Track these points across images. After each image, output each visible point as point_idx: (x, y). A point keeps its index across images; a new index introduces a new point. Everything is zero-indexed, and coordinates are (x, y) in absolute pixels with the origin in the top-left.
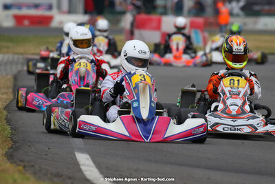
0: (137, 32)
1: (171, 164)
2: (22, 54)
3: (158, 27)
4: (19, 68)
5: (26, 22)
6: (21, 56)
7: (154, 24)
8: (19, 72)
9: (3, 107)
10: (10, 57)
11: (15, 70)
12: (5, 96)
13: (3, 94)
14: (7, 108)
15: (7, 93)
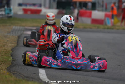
0: (80, 18)
2: (24, 26)
3: (90, 16)
4: (22, 32)
5: (29, 12)
8: (21, 34)
9: (11, 49)
10: (19, 27)
11: (19, 33)
12: (13, 45)
13: (12, 43)
14: (12, 50)
15: (14, 43)
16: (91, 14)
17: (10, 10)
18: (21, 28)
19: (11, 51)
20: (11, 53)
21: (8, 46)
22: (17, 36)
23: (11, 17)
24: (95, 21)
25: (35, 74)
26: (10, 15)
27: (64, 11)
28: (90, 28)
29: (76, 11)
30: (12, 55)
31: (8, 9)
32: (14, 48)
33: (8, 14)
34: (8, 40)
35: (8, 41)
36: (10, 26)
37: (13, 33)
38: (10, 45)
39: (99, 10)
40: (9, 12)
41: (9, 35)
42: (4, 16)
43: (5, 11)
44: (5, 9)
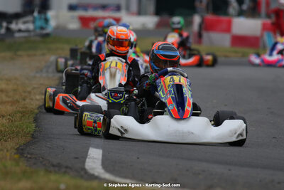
0: (205, 35)
3: (228, 29)
7: (224, 26)
9: (37, 106)
16: (229, 24)
17: (46, 20)
19: (36, 111)
20: (37, 114)
21: (32, 99)
23: (47, 35)
24: (239, 41)
25: (77, 158)
26: (45, 32)
29: (197, 19)
30: (36, 120)
31: (40, 18)
33: (42, 28)
34: (35, 86)
35: (34, 88)
36: (43, 55)
37: (47, 72)
38: (38, 97)
40: (44, 25)
41: (38, 75)
42: (32, 34)
43: (34, 22)
44: (34, 18)
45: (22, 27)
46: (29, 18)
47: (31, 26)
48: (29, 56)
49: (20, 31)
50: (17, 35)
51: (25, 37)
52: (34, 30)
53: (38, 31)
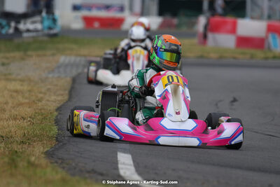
0: (210, 36)
1: (214, 165)
2: (85, 56)
3: (233, 30)
4: (80, 71)
5: (96, 24)
6: (83, 59)
7: (229, 27)
8: (79, 74)
9: (55, 108)
10: (72, 59)
11: (74, 72)
12: (60, 98)
13: (58, 95)
14: (59, 109)
15: (62, 95)
16: (235, 25)
17: (54, 20)
18: (78, 59)
19: (56, 114)
20: (57, 117)
21: (48, 100)
22: (69, 79)
23: (55, 35)
24: (244, 42)
26: (52, 32)
27: (175, 21)
28: (235, 58)
29: (202, 20)
30: (57, 122)
32: (63, 105)
33: (50, 28)
34: (49, 87)
35: (49, 90)
36: (53, 55)
37: (59, 72)
38: (53, 98)
39: (252, 18)
41: (50, 76)
42: (40, 33)
43: (42, 22)
44: (43, 18)
45: (31, 27)
46: (37, 18)
47: (39, 26)
48: (38, 56)
49: (28, 31)
50: (25, 35)
51: (33, 37)
52: (42, 30)
53: (46, 31)
